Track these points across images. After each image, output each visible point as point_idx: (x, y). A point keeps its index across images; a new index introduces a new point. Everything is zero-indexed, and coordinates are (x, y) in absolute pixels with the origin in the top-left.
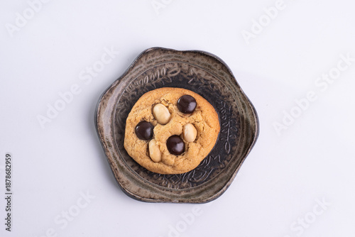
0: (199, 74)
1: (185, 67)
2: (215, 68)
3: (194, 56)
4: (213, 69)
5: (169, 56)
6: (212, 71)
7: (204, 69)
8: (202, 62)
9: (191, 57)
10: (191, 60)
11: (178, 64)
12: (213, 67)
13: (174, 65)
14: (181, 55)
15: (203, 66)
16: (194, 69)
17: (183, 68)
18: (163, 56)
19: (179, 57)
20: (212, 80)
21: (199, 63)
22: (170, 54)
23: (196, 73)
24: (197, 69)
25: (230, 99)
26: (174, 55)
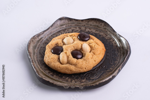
0: (91, 31)
1: (83, 28)
2: (101, 26)
3: (88, 22)
4: (99, 27)
5: (74, 23)
6: (99, 29)
7: (94, 28)
8: (93, 24)
9: (87, 23)
10: (86, 24)
11: (79, 28)
12: (100, 26)
13: (76, 28)
14: (80, 22)
15: (94, 27)
16: (88, 29)
17: (82, 29)
18: (70, 22)
19: (80, 23)
20: (99, 33)
21: (91, 25)
22: (74, 22)
23: (90, 31)
24: (90, 29)
25: (111, 40)
26: (76, 22)
